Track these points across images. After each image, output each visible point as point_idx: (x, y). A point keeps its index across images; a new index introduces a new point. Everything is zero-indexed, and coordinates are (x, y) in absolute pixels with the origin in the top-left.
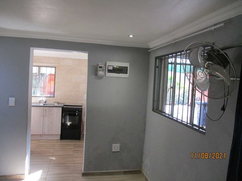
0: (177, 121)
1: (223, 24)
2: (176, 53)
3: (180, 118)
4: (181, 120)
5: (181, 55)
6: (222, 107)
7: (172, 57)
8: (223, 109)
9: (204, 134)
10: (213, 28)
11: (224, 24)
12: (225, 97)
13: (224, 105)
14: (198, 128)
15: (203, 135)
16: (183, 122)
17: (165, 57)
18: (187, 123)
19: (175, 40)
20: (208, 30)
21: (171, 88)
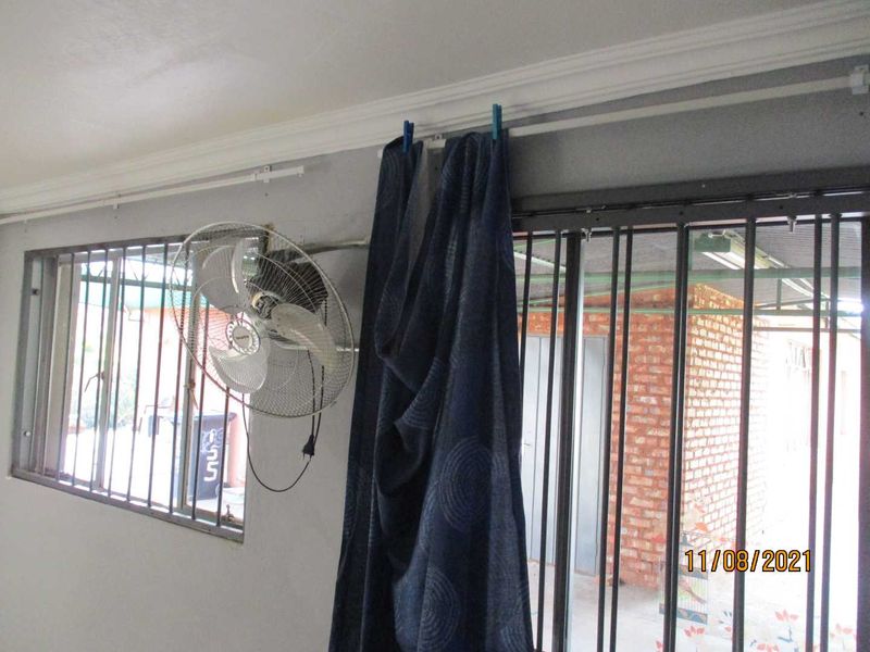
0: (126, 506)
1: (300, 170)
2: (124, 244)
3: (139, 492)
4: (146, 498)
5: (143, 253)
6: (305, 444)
7: (106, 258)
8: (309, 449)
9: (236, 541)
10: (266, 176)
11: (305, 170)
12: (314, 411)
13: (312, 437)
14: (214, 524)
15: (234, 545)
16: (153, 507)
17: (73, 255)
18: (171, 508)
19: (120, 196)
20: (252, 178)
21: (98, 375)
